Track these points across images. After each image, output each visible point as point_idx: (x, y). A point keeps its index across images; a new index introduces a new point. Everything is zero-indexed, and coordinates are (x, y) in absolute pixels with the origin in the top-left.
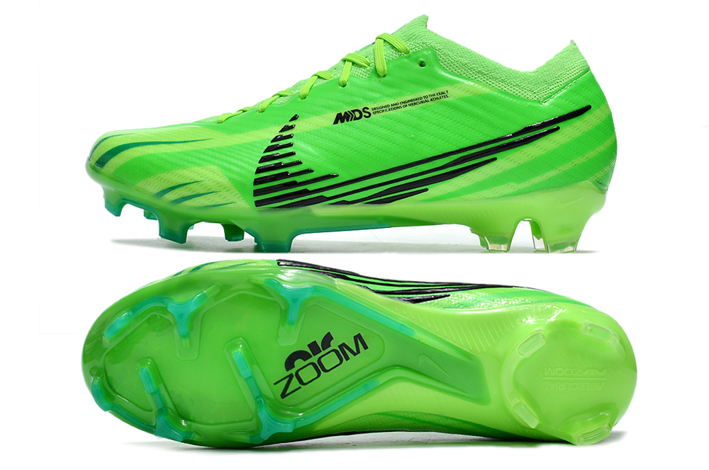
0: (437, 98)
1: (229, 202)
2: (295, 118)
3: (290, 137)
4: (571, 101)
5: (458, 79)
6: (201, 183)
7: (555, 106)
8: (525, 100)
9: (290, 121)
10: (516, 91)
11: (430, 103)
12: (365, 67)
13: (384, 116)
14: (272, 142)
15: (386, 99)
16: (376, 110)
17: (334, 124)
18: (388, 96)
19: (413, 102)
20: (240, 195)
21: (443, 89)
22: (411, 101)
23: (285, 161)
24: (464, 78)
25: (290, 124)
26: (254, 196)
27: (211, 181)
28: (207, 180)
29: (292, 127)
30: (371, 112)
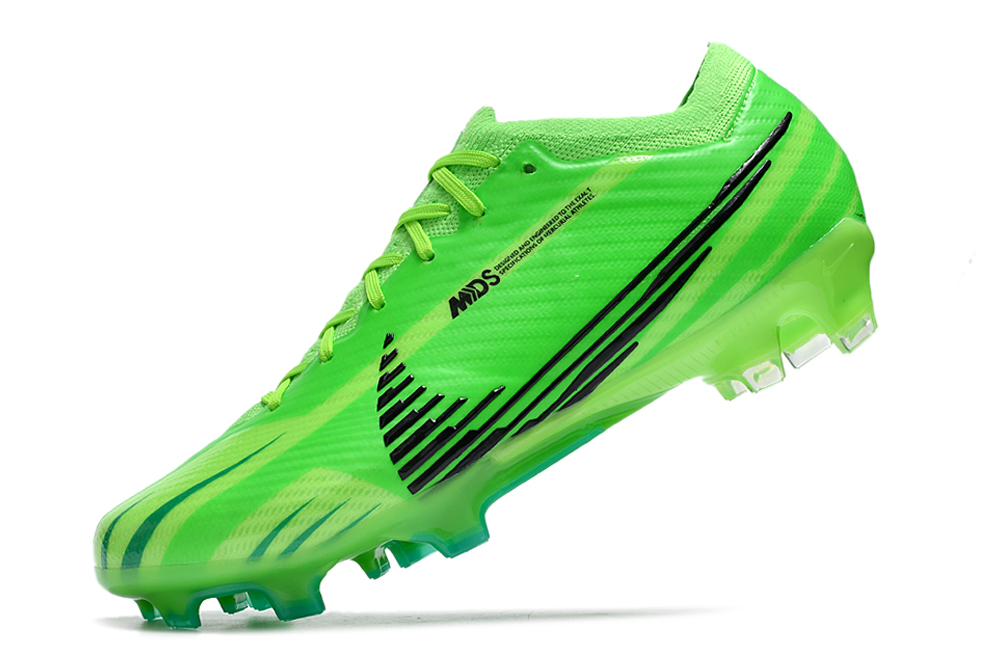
0: (580, 206)
1: (370, 509)
2: (389, 339)
3: (401, 368)
4: (762, 119)
5: (591, 164)
6: (314, 503)
7: (746, 134)
8: (702, 146)
9: (385, 347)
10: (681, 139)
11: (574, 218)
12: (444, 217)
13: (518, 270)
14: (379, 389)
15: (506, 245)
16: (504, 266)
17: (454, 317)
18: (506, 239)
19: (549, 229)
20: (381, 490)
21: (582, 187)
22: (545, 228)
23: (417, 405)
24: (599, 158)
25: (389, 351)
26: (403, 479)
27: (327, 492)
28: (319, 493)
29: (394, 353)
30: (497, 273)
